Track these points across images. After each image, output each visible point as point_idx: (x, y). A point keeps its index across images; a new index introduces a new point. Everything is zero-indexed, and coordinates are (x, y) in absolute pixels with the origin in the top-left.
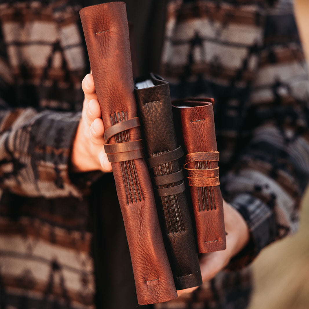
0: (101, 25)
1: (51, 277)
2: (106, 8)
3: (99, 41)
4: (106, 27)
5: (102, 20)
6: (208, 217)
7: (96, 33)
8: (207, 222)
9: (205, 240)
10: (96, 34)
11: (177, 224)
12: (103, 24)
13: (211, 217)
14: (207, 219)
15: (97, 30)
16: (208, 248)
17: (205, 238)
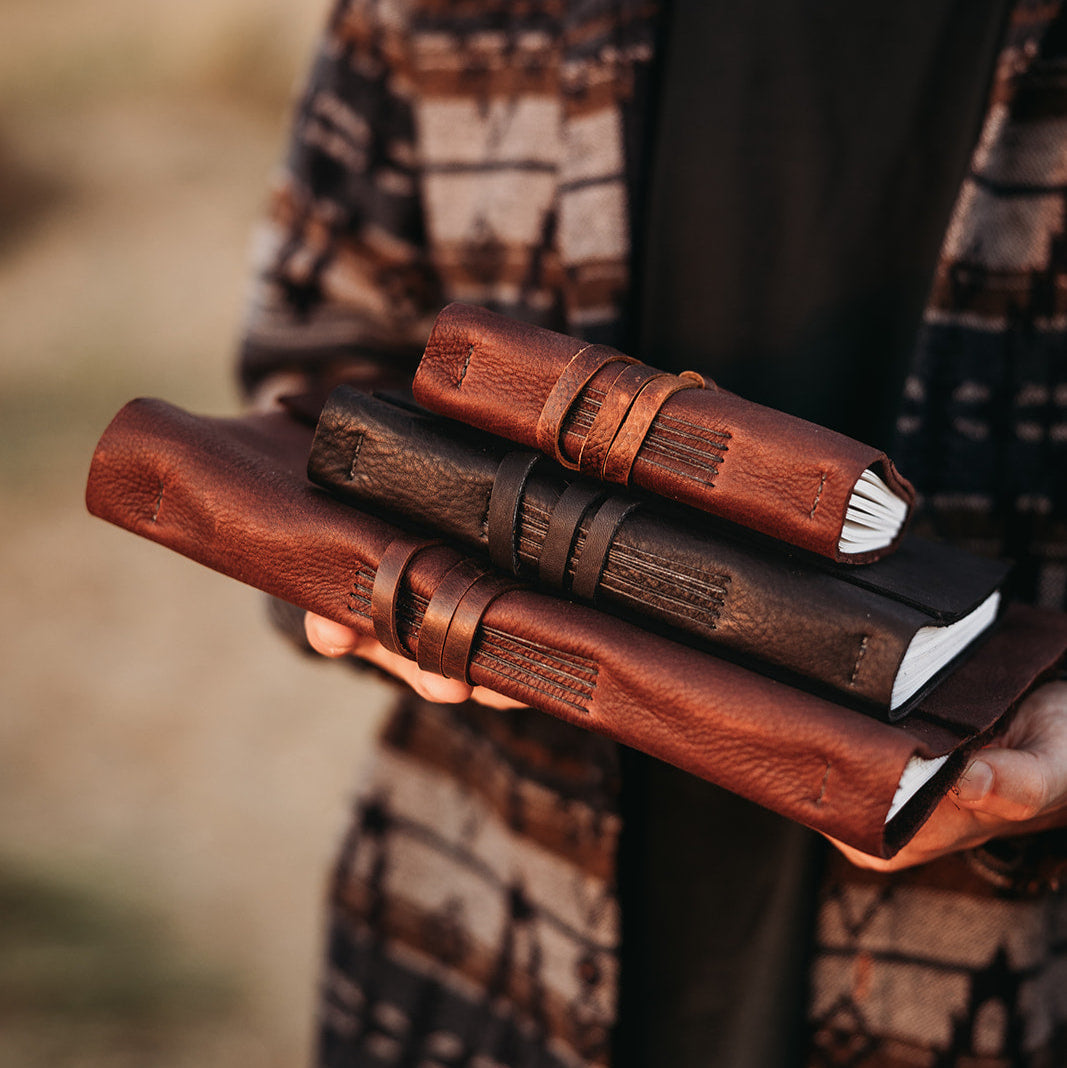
0: (141, 494)
1: (508, 940)
2: (106, 458)
3: (170, 521)
4: (151, 485)
5: (131, 484)
6: (741, 470)
7: (152, 519)
8: (753, 479)
9: (803, 512)
10: (155, 517)
11: (699, 588)
12: (141, 489)
13: (745, 462)
14: (745, 476)
15: (147, 510)
16: (831, 517)
17: (798, 508)
